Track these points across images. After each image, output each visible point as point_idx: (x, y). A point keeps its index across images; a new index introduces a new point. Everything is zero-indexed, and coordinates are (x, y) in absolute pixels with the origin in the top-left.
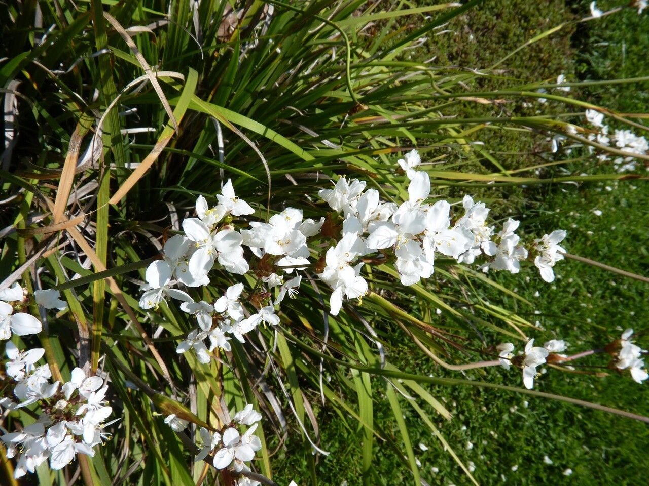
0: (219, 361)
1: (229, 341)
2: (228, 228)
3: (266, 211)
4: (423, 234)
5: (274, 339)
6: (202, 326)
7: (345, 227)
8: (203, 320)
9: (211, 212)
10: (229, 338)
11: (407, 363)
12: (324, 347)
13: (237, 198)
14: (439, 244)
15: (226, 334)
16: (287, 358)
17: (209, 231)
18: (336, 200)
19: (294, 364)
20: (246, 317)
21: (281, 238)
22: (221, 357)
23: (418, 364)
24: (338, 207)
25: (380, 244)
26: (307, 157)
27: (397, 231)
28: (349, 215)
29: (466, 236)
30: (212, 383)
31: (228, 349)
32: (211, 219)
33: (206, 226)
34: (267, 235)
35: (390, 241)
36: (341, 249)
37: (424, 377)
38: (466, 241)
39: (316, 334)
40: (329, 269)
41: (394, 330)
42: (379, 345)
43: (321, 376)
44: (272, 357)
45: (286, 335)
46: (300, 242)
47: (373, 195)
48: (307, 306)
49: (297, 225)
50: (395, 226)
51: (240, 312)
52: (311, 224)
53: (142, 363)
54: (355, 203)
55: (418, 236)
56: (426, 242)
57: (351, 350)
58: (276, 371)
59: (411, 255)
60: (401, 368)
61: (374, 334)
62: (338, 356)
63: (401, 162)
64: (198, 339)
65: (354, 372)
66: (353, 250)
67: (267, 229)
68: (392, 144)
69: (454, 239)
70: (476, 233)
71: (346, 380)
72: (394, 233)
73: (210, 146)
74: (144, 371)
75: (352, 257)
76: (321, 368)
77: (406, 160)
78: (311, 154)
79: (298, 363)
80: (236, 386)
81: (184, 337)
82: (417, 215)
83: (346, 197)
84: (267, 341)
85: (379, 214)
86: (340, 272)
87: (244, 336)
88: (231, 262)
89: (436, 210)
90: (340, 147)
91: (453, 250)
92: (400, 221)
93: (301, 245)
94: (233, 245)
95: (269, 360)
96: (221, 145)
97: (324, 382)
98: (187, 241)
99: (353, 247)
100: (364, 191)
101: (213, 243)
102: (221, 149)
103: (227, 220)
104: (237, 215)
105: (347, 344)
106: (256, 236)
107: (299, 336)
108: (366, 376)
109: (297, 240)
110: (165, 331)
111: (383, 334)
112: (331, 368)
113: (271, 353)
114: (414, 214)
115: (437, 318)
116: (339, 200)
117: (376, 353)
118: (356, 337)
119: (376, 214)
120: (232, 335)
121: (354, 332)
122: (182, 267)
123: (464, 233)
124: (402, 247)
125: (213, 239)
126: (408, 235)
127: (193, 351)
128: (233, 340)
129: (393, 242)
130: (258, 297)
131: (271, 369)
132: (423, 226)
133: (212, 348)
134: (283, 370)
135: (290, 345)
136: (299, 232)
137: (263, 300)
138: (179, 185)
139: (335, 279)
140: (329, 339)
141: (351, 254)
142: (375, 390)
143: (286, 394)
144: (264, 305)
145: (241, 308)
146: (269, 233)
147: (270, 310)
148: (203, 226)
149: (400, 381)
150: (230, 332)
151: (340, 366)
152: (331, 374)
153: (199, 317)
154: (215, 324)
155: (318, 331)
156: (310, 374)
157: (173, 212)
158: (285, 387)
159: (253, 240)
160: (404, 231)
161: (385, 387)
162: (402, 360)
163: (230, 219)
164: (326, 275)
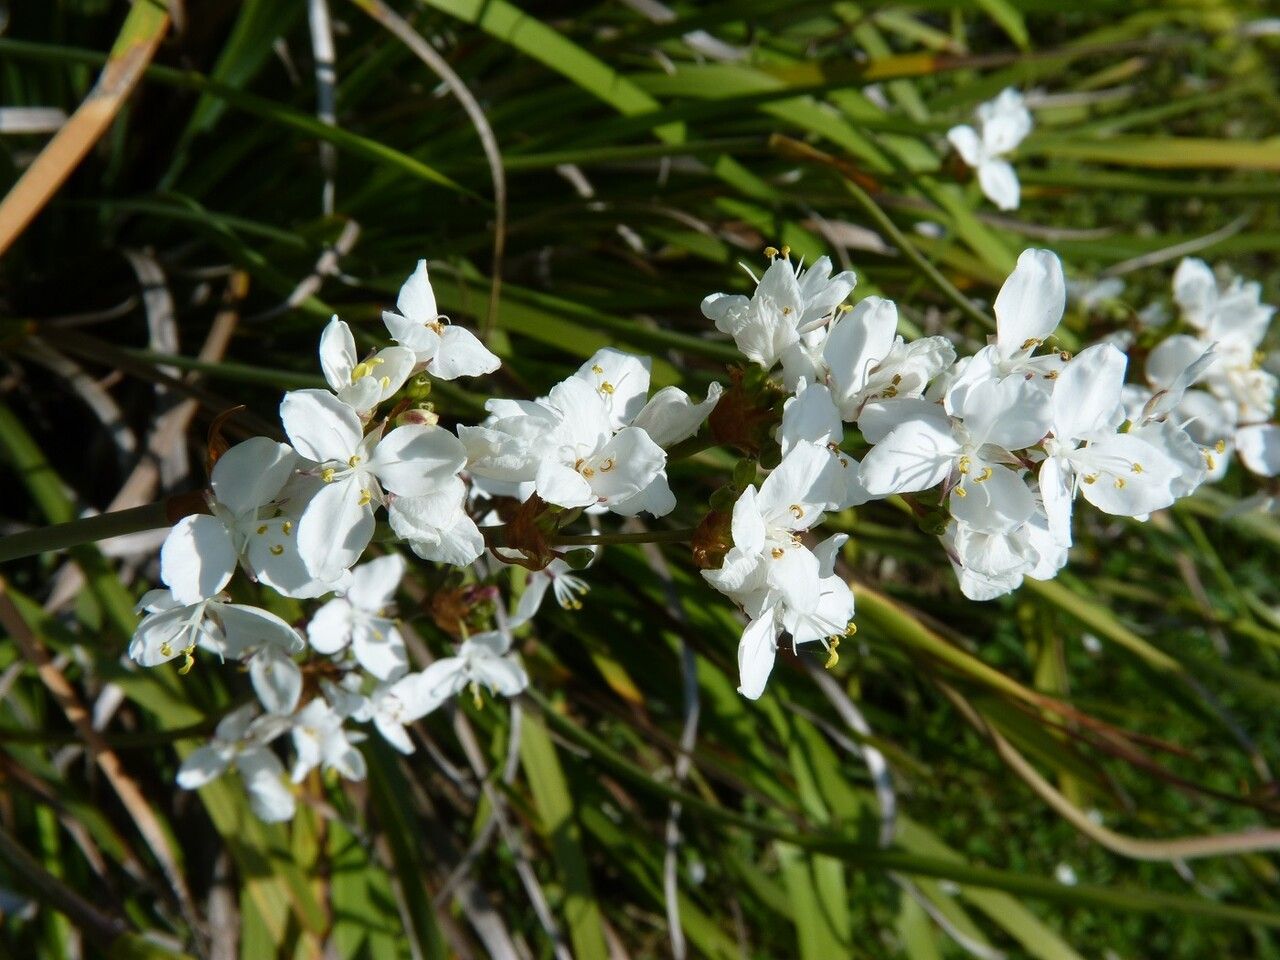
0: (324, 811)
1: (358, 745)
2: (417, 419)
3: (485, 289)
4: (1039, 446)
5: (508, 733)
6: (268, 697)
7: (788, 421)
8: (271, 678)
9: (367, 367)
10: (359, 736)
11: (976, 822)
12: (684, 766)
13: (442, 321)
14: (1090, 481)
15: (350, 724)
16: (552, 801)
17: (361, 426)
18: (761, 330)
19: (576, 818)
20: (415, 668)
21: (585, 452)
22: (327, 794)
23: (1014, 829)
24: (764, 352)
25: (902, 478)
26: (630, 98)
27: (957, 438)
28: (802, 384)
29: (1176, 453)
30: (296, 889)
31: (356, 772)
32: (368, 391)
33: (352, 413)
34: (542, 443)
35: (935, 469)
36: (778, 492)
37: (1036, 880)
38: (1176, 470)
39: (654, 717)
40: (739, 555)
41: (929, 704)
42: (876, 760)
43: (671, 863)
44: (503, 797)
45: (552, 724)
46: (647, 468)
47: (878, 315)
48: (620, 616)
49: (634, 405)
50: (948, 424)
51: (395, 649)
52: (678, 405)
53: (46, 818)
54: (817, 337)
55: (1022, 454)
56: (1049, 474)
57: (771, 774)
58: (513, 842)
59: (1001, 516)
60: (955, 842)
61: (858, 723)
62: (730, 796)
63: (961, 138)
64: (253, 737)
65: (785, 852)
66: (813, 496)
67: (545, 426)
68: (935, 39)
69: (1136, 468)
70: (1220, 390)
71: (755, 876)
72: (947, 445)
73: (280, 47)
74: (50, 843)
75: (811, 516)
76: (673, 834)
77: (977, 128)
78: (642, 87)
79: (590, 818)
80: (376, 898)
81: (205, 732)
82: (1023, 390)
83: (793, 320)
84: (484, 738)
85: (897, 379)
86: (774, 565)
87: (409, 729)
88: (428, 528)
89: (1082, 375)
90: (744, 54)
91: (1132, 498)
92: (969, 408)
93: (652, 476)
94: (435, 474)
95: (492, 807)
96: (324, 49)
97: (682, 884)
98: (287, 458)
99: (815, 489)
100: (849, 300)
101: (371, 466)
102: (325, 66)
103: (415, 393)
104: (446, 377)
105: (759, 750)
106: (510, 448)
107: (592, 721)
108: (831, 870)
109: (639, 461)
110: (127, 704)
111: (888, 722)
112: (702, 834)
113: (500, 784)
114: (1012, 386)
115: (1083, 661)
116: (771, 334)
117: (862, 781)
118: (795, 734)
119: (887, 374)
120: (369, 727)
121: (788, 715)
122: (273, 536)
123: (1169, 444)
124: (974, 491)
125: (372, 452)
126: (991, 452)
127: (236, 780)
128: (372, 743)
129: (943, 472)
130: (456, 603)
131: (495, 838)
132: (1041, 425)
133: (300, 772)
134: (535, 839)
135: (563, 756)
136: (643, 434)
137: (473, 613)
138: (166, 183)
139: (758, 588)
140: (701, 733)
141: (806, 508)
142: (860, 917)
143: (549, 924)
144: (474, 630)
145: (395, 638)
146: (549, 438)
147: (495, 645)
148: (342, 415)
149: (948, 887)
150: (360, 716)
151: (735, 833)
152: (705, 855)
153: (256, 668)
154: (312, 689)
155: (659, 707)
156: (630, 853)
157: (153, 287)
158: (547, 898)
159: (499, 460)
160: (977, 438)
161: (893, 904)
162: (956, 808)
163: (422, 388)
164: (730, 575)
